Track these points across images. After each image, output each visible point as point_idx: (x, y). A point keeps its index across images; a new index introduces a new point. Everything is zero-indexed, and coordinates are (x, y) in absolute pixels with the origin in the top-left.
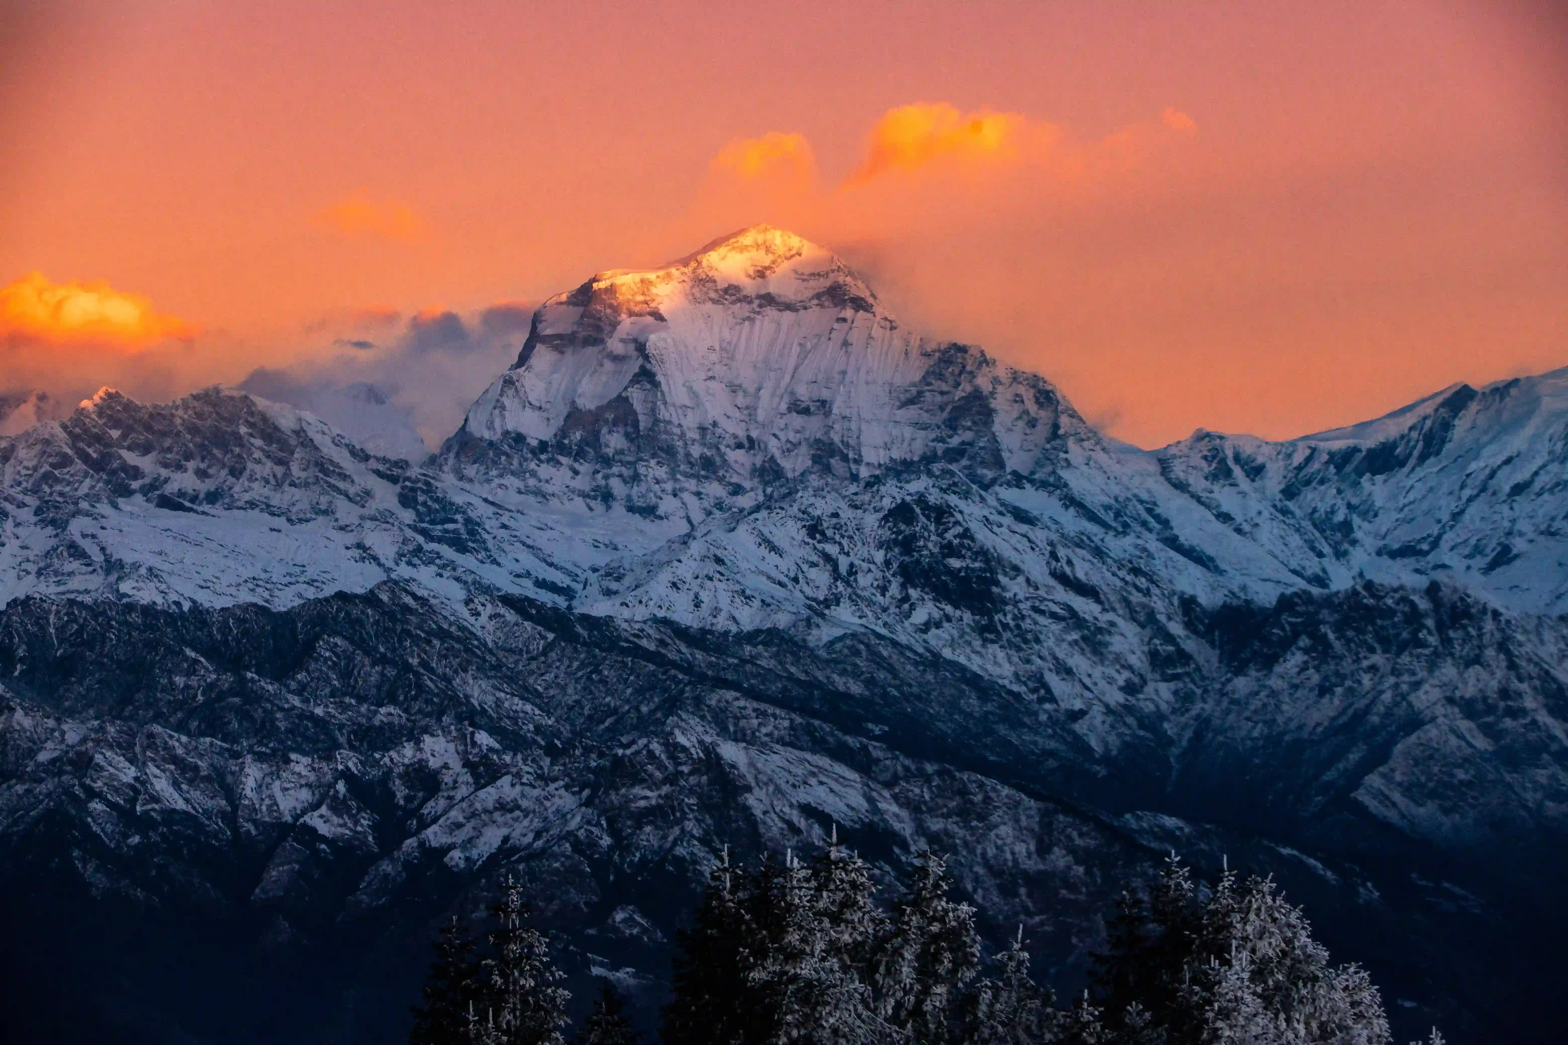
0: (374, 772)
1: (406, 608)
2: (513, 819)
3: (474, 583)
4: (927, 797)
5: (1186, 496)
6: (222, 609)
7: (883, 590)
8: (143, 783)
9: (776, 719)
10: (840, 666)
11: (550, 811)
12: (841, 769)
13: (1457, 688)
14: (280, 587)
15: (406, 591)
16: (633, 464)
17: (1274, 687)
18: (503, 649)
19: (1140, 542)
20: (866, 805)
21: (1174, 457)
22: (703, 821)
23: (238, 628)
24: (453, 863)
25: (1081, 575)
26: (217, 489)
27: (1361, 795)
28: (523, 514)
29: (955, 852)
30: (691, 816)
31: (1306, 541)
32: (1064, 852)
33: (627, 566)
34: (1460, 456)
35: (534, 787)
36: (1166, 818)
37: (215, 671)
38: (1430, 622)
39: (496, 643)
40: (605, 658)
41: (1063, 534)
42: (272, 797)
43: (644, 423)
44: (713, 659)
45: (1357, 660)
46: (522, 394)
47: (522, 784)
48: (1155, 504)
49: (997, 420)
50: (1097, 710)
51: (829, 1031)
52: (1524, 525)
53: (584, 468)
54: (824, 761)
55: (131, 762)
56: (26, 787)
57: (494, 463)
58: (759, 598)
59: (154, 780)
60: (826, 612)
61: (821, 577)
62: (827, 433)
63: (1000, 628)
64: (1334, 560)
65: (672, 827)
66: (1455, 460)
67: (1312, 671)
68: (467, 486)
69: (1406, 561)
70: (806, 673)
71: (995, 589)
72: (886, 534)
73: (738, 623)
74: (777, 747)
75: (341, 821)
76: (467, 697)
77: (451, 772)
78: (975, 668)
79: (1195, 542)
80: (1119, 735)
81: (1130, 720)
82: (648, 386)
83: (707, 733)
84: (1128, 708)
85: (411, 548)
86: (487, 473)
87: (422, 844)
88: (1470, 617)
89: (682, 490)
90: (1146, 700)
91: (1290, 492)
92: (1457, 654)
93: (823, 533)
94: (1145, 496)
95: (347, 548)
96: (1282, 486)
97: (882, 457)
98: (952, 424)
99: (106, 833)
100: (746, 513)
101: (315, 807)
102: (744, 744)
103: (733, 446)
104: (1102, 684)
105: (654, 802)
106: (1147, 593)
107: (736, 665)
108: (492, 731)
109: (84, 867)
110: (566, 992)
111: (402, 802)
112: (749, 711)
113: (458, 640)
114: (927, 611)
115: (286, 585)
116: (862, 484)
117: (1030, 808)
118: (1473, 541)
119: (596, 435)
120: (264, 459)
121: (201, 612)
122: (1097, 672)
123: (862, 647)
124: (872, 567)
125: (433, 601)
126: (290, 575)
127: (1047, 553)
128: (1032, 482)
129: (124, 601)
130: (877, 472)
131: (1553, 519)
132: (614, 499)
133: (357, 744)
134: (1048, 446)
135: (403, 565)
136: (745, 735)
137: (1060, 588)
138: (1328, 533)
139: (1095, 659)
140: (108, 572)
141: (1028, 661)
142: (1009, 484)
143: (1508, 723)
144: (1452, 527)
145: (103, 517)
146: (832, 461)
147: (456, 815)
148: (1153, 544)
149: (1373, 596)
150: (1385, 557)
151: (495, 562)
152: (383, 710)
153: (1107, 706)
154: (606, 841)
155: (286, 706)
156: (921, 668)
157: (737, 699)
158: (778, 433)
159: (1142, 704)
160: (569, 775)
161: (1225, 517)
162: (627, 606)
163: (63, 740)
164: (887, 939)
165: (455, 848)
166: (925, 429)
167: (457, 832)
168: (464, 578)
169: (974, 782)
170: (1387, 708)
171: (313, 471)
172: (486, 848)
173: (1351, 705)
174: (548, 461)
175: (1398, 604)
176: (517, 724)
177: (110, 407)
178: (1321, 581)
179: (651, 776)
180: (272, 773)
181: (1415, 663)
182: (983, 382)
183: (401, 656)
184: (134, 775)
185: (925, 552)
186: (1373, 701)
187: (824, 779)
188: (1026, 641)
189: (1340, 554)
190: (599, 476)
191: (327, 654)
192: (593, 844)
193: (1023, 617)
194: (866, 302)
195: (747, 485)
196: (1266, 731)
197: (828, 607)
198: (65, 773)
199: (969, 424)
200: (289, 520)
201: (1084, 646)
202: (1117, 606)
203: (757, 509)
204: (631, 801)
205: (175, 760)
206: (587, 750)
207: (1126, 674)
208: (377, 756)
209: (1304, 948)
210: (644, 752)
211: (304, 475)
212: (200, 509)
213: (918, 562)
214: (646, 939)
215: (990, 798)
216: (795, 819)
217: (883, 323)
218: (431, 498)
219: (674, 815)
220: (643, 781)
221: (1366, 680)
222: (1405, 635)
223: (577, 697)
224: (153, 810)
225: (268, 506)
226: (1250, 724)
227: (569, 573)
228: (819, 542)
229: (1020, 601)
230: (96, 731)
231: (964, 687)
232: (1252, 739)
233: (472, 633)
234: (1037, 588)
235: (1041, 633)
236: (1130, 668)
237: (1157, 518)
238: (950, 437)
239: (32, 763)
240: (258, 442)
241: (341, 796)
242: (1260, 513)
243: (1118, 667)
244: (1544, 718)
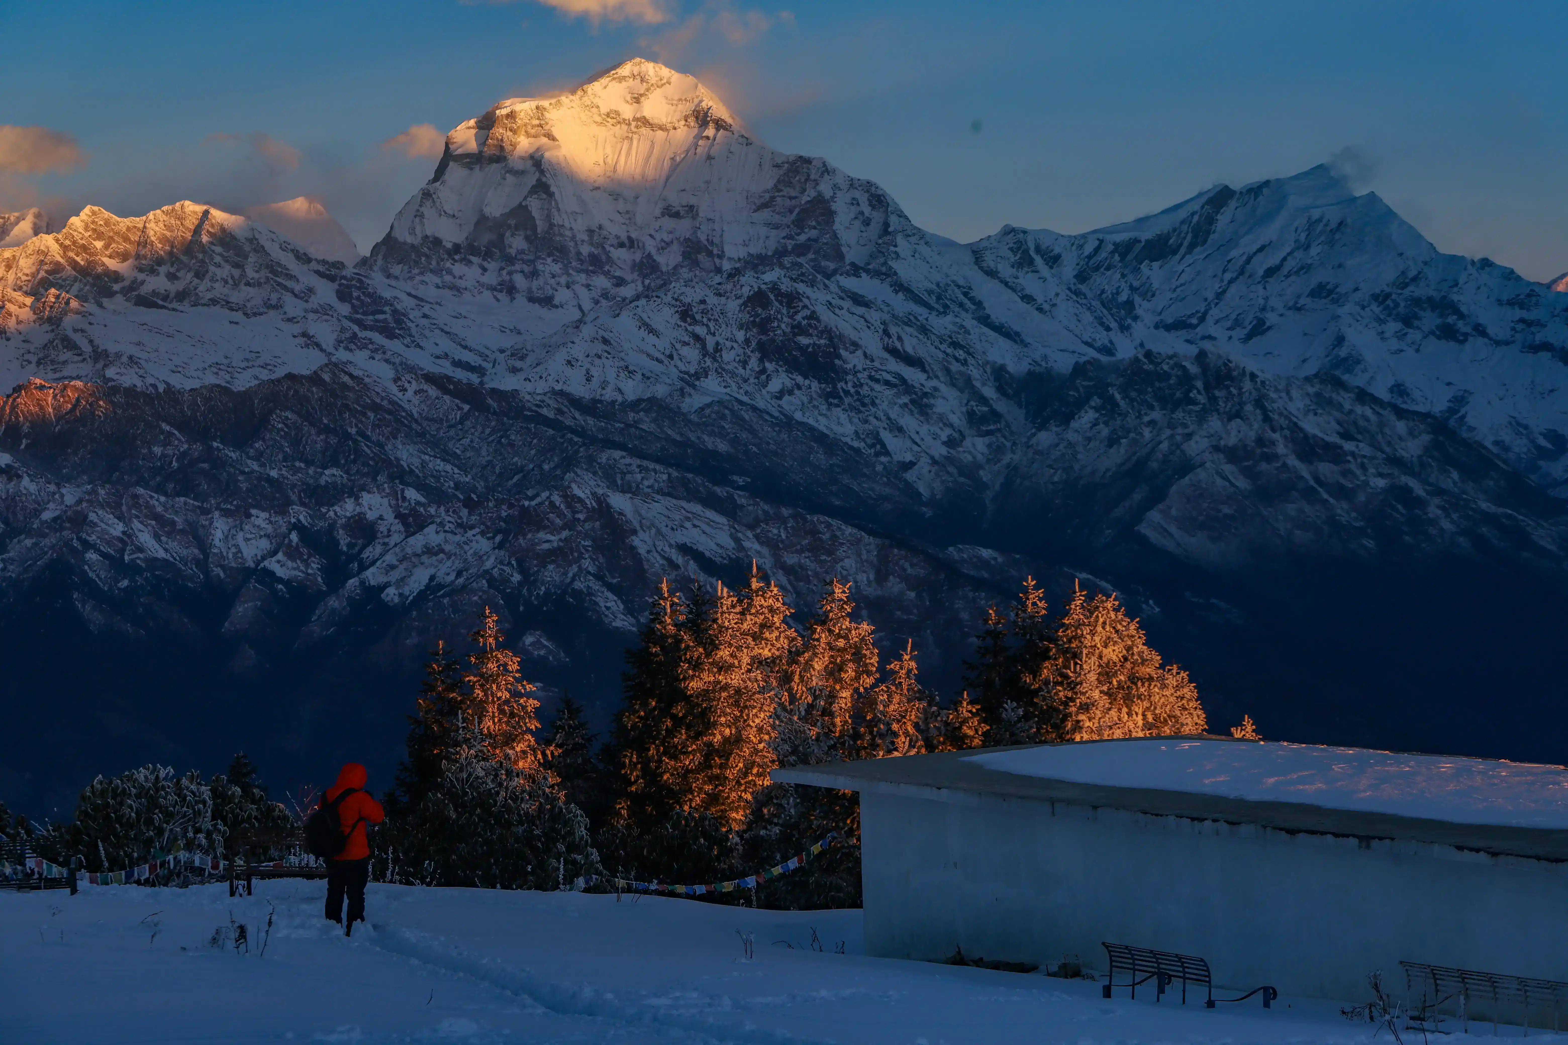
0: (321, 524)
1: (345, 386)
2: (437, 560)
3: (401, 364)
4: (784, 536)
5: (997, 281)
6: (191, 390)
7: (744, 363)
8: (129, 536)
9: (656, 473)
10: (709, 428)
11: (469, 553)
12: (711, 514)
13: (1221, 438)
14: (239, 370)
15: (345, 373)
16: (533, 262)
17: (1070, 438)
18: (427, 419)
19: (958, 320)
20: (733, 544)
21: (986, 248)
22: (597, 559)
23: (205, 405)
24: (389, 599)
25: (909, 350)
26: (184, 289)
27: (1144, 529)
28: (440, 305)
29: (808, 582)
30: (587, 556)
31: (1096, 317)
32: (898, 580)
33: (529, 348)
34: (1223, 245)
35: (456, 534)
36: (984, 550)
37: (187, 441)
38: (1199, 384)
39: (420, 414)
40: (512, 425)
41: (893, 315)
42: (237, 546)
43: (541, 226)
44: (603, 424)
45: (1139, 417)
46: (438, 204)
47: (445, 531)
48: (970, 288)
49: (837, 220)
50: (924, 461)
51: (755, 729)
52: (1274, 302)
53: (492, 265)
54: (697, 508)
55: (119, 519)
56: (34, 540)
57: (417, 263)
58: (640, 373)
59: (139, 534)
60: (697, 383)
61: (692, 353)
62: (695, 233)
63: (842, 394)
64: (1119, 333)
65: (571, 566)
66: (1218, 249)
67: (1102, 426)
68: (393, 283)
69: (1179, 333)
70: (681, 435)
71: (837, 362)
72: (746, 317)
73: (622, 394)
74: (658, 497)
75: (295, 565)
76: (397, 459)
77: (386, 522)
78: (822, 428)
79: (1003, 320)
80: (942, 482)
81: (951, 469)
82: (544, 196)
83: (599, 486)
84: (949, 459)
85: (348, 335)
86: (410, 272)
87: (362, 583)
88: (1232, 379)
89: (574, 283)
90: (964, 452)
91: (1082, 277)
92: (1222, 410)
93: (693, 318)
94: (961, 282)
95: (294, 336)
96: (1075, 273)
97: (742, 253)
98: (800, 224)
99: (100, 579)
100: (627, 301)
101: (274, 553)
102: (630, 495)
103: (616, 245)
104: (929, 440)
105: (555, 544)
106: (965, 363)
107: (623, 429)
108: (420, 487)
109: (83, 607)
110: (536, 702)
111: (345, 549)
112: (634, 467)
113: (389, 412)
114: (781, 381)
115: (244, 369)
116: (725, 275)
117: (870, 544)
118: (1234, 316)
119: (502, 237)
120: (222, 263)
121: (173, 393)
122: (924, 429)
123: (727, 412)
124: (735, 345)
125: (367, 380)
126: (247, 360)
127: (881, 331)
128: (868, 271)
129: (110, 384)
130: (738, 265)
131: (1299, 297)
132: (518, 292)
133: (307, 501)
134: (880, 241)
135: (341, 349)
136: (630, 487)
137: (892, 360)
138: (1114, 310)
139: (922, 418)
140: (96, 361)
141: (866, 422)
142: (848, 274)
143: (1264, 466)
144: (1217, 304)
145: (90, 314)
146: (699, 256)
147: (390, 558)
148: (969, 322)
149: (1151, 362)
150: (1162, 330)
151: (418, 346)
152: (327, 472)
153: (932, 458)
154: (517, 578)
155: (247, 470)
156: (777, 429)
157: (624, 457)
158: (653, 233)
159: (962, 456)
160: (484, 524)
161: (1028, 299)
162: (530, 381)
163: (63, 502)
164: (799, 653)
165: (390, 586)
166: (777, 228)
167: (391, 573)
168: (393, 360)
169: (822, 523)
170: (1164, 455)
171: (264, 273)
172: (416, 585)
173: (1135, 453)
174: (461, 260)
175: (1173, 369)
176: (439, 482)
177: (93, 222)
178: (1108, 350)
179: (552, 523)
180: (236, 526)
181: (1187, 418)
182: (825, 189)
183: (341, 427)
184: (122, 529)
185: (779, 332)
186: (1153, 450)
187: (696, 522)
188: (864, 405)
189: (1124, 328)
190: (504, 272)
191: (280, 426)
192: (506, 581)
193: (861, 385)
194: (725, 122)
195: (629, 277)
196: (1065, 476)
197: (698, 379)
198: (65, 529)
199: (814, 223)
200: (245, 314)
201: (913, 408)
202: (940, 374)
203: (637, 298)
204: (537, 544)
205: (157, 517)
206: (499, 503)
207: (948, 431)
208: (324, 510)
209: (1140, 654)
210: (547, 503)
211: (256, 276)
212: (170, 306)
213: (773, 340)
214: (551, 658)
215: (836, 536)
216: (674, 558)
217: (741, 140)
218: (363, 293)
219: (572, 555)
220: (545, 527)
221: (1147, 433)
222: (1178, 394)
223: (489, 458)
224: (139, 558)
225: (228, 302)
226: (1052, 471)
227: (481, 355)
228: (690, 325)
229: (860, 372)
230: (89, 494)
231: (812, 443)
232: (1053, 483)
233: (400, 406)
234: (872, 361)
235: (876, 397)
236: (951, 426)
237: (972, 299)
238: (798, 234)
239: (37, 521)
240: (219, 249)
241: (294, 544)
242: (1057, 295)
243: (941, 425)
244: (1293, 461)
